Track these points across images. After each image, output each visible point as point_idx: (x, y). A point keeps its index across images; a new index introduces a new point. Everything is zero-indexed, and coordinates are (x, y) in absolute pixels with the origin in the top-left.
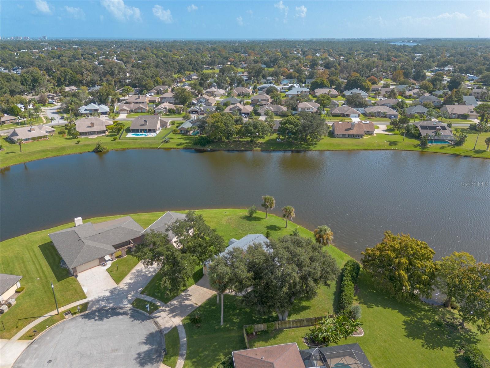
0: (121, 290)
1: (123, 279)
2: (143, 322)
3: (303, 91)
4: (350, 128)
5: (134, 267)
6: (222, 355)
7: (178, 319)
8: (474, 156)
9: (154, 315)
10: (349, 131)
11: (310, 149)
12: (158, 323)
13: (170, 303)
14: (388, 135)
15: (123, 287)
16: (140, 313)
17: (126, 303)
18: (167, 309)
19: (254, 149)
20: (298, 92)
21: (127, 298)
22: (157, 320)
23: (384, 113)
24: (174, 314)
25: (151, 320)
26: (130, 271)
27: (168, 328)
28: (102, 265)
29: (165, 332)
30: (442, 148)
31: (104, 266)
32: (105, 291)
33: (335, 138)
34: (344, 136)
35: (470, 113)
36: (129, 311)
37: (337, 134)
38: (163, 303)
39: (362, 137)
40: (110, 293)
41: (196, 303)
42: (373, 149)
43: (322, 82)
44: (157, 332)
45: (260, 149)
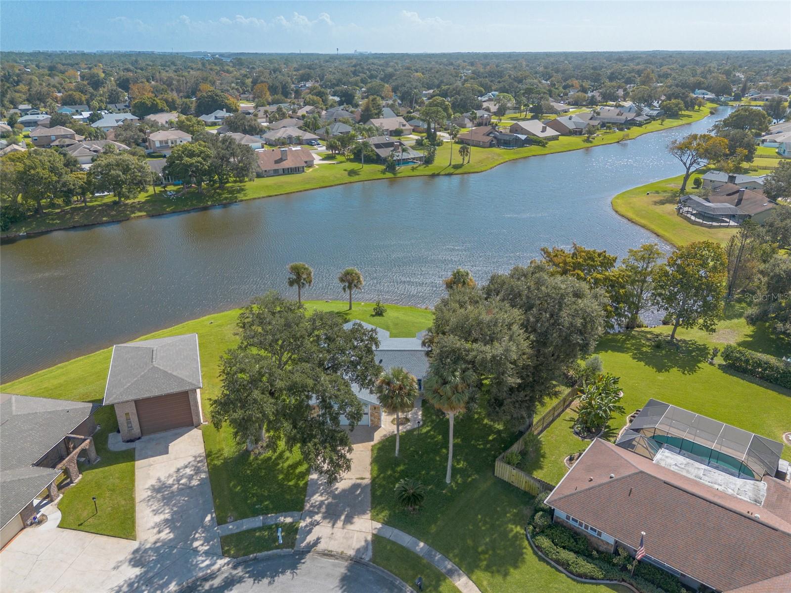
0: (158, 544)
1: (134, 522)
2: (298, 571)
3: (126, 119)
4: (281, 159)
5: (134, 486)
6: (513, 527)
7: (362, 520)
8: (455, 172)
9: (303, 545)
10: (282, 163)
11: (239, 199)
12: (331, 551)
13: (308, 505)
14: (334, 164)
15: (158, 536)
16: (268, 558)
17: (207, 562)
18: (318, 517)
19: (133, 215)
20: (117, 121)
21: (196, 551)
22: (321, 547)
23: (298, 138)
24: (343, 517)
25: (308, 556)
26: (132, 500)
27: (366, 548)
28: (31, 524)
29: (368, 557)
30: (413, 169)
31: (40, 522)
32: (116, 568)
33: (264, 177)
34: (276, 173)
35: (402, 127)
36: (234, 572)
37: (266, 171)
38: (296, 514)
39: (303, 171)
40: (134, 566)
41: (358, 476)
42: (332, 184)
43: (153, 103)
44: (349, 569)
45: (144, 213)
